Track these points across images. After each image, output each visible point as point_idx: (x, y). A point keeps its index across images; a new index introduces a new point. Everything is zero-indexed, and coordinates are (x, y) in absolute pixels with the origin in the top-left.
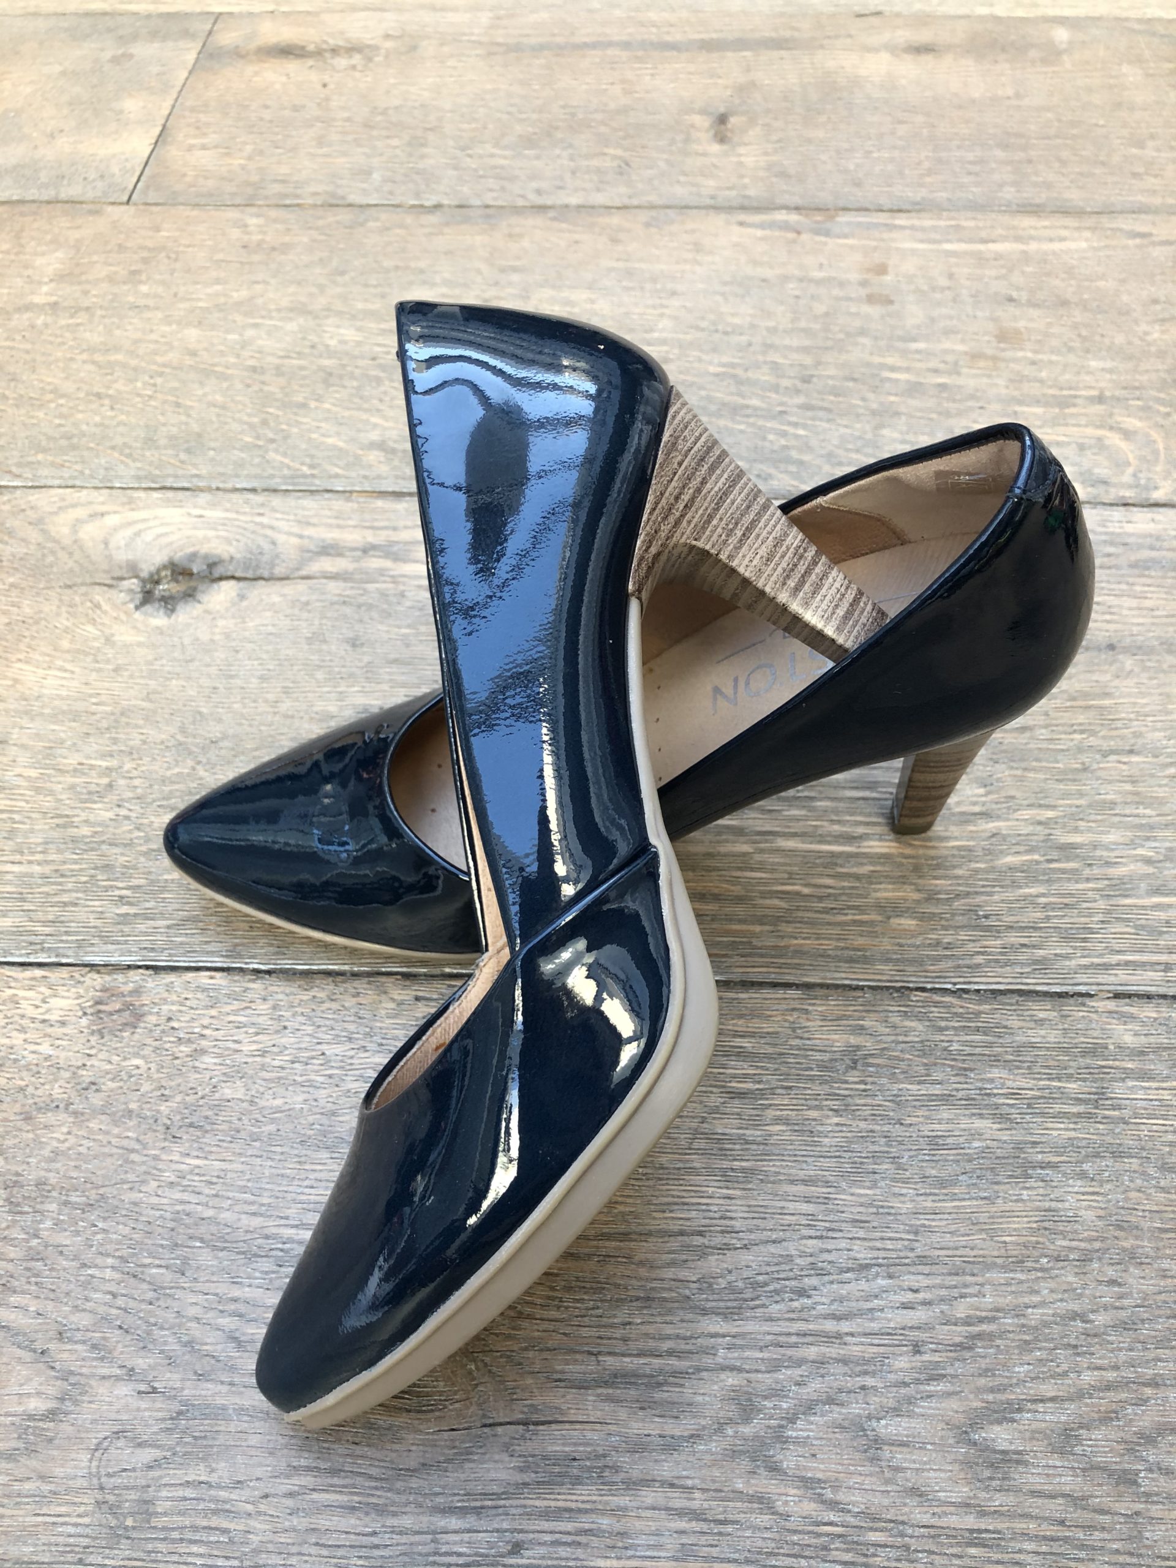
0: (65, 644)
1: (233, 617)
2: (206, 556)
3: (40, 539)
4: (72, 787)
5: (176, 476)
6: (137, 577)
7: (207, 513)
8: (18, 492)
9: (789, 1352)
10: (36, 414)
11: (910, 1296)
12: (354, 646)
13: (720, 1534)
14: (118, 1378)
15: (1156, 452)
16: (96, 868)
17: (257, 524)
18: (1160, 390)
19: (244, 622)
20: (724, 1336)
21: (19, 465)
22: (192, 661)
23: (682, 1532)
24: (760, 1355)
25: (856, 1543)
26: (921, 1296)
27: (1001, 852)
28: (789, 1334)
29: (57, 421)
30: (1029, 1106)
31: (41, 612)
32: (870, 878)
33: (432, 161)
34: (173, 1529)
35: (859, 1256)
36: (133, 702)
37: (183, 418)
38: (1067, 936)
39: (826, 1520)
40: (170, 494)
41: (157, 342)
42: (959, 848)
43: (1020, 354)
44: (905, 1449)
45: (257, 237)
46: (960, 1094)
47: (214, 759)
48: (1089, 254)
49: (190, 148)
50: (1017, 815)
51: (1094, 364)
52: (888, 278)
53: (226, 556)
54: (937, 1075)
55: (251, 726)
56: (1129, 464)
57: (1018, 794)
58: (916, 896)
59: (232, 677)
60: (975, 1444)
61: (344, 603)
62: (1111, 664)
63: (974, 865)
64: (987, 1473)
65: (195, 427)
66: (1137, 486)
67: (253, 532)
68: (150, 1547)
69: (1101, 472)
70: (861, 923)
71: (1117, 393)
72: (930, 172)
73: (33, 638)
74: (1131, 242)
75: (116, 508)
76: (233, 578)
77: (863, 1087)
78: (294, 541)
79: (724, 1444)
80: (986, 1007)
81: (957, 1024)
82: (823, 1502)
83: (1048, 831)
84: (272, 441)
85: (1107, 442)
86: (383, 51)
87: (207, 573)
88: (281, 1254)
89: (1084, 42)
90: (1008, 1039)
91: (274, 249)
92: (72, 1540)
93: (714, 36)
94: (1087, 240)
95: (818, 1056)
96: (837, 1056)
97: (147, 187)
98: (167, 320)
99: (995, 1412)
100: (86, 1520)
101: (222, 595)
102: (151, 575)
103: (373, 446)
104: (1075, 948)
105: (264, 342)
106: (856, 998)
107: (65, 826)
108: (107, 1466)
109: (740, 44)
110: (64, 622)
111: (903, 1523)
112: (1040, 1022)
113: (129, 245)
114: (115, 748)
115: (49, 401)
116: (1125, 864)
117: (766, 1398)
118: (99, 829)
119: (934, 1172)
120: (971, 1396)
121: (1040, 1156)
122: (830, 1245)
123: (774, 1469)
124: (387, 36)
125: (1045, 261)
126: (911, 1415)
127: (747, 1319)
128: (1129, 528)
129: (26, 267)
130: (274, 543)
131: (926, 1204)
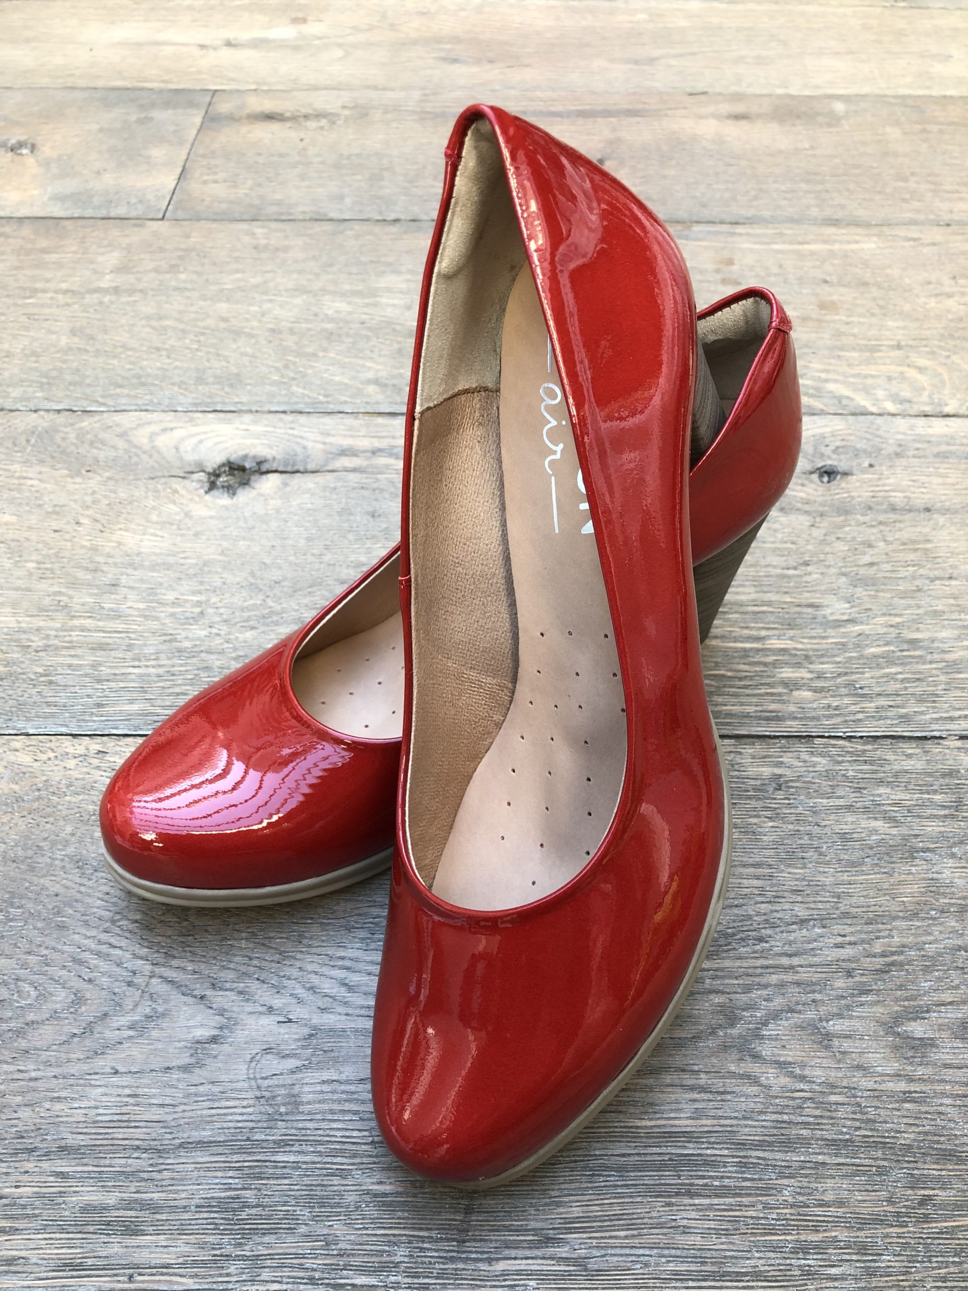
0: (154, 517)
1: (281, 498)
2: (254, 457)
3: (126, 446)
4: (172, 615)
5: (224, 403)
6: (203, 471)
7: (253, 428)
8: (105, 415)
9: (757, 980)
10: (111, 361)
11: (840, 939)
12: (373, 516)
13: (722, 1100)
14: (261, 1013)
15: (943, 382)
16: (198, 669)
17: (290, 435)
18: (940, 341)
19: (289, 501)
20: (709, 971)
21: (103, 396)
22: (253, 528)
23: (694, 1101)
24: (736, 982)
25: (822, 1103)
26: (848, 939)
27: (867, 645)
28: (756, 967)
29: (128, 366)
30: (909, 811)
31: (132, 496)
32: (774, 664)
33: (388, 191)
34: (316, 1113)
35: (799, 914)
36: (212, 557)
37: (224, 364)
38: (921, 700)
39: (798, 1088)
40: (222, 415)
41: (197, 312)
42: (836, 643)
43: (837, 317)
44: (849, 1040)
45: (263, 242)
46: (858, 805)
47: (278, 593)
48: (878, 251)
49: (205, 182)
50: (874, 621)
51: (891, 324)
52: (735, 268)
53: (269, 457)
54: (840, 792)
55: (303, 571)
56: (924, 389)
57: (874, 608)
58: (809, 676)
59: (285, 539)
60: (899, 1034)
61: (362, 488)
62: (929, 520)
63: (848, 655)
64: (910, 1054)
65: (234, 370)
66: (932, 404)
67: (288, 441)
68: (300, 1125)
69: (906, 394)
70: (772, 694)
71: (910, 343)
72: (756, 198)
73: (129, 513)
74: (907, 244)
75: (180, 425)
76: (276, 471)
77: (787, 802)
78: (320, 446)
79: (718, 1042)
80: (869, 747)
81: (850, 759)
82: (795, 1077)
83: (897, 631)
84: (294, 379)
85: (907, 375)
86: (342, 117)
87: (256, 468)
88: (372, 925)
89: (856, 111)
90: (887, 768)
91: (277, 249)
92: (240, 1125)
93: (587, 107)
94: (875, 243)
95: (752, 782)
96: (767, 782)
97: (176, 209)
98: (204, 298)
99: (911, 1013)
100: (250, 1110)
101: (269, 484)
102: (215, 471)
103: (369, 382)
104: (928, 707)
105: (277, 311)
106: (775, 744)
107: (170, 641)
108: (261, 1073)
109: (607, 113)
110: (151, 503)
111: (855, 1088)
112: (910, 756)
113: (167, 247)
114: (202, 588)
115: (121, 353)
116: (955, 652)
117: (744, 1010)
118: (198, 643)
119: (846, 857)
120: (892, 1003)
121: (921, 844)
122: (778, 907)
123: (756, 1057)
124: (344, 107)
125: (847, 256)
126: (851, 1017)
127: (724, 958)
128: (930, 431)
129: (92, 262)
130: (305, 448)
131: (842, 878)
